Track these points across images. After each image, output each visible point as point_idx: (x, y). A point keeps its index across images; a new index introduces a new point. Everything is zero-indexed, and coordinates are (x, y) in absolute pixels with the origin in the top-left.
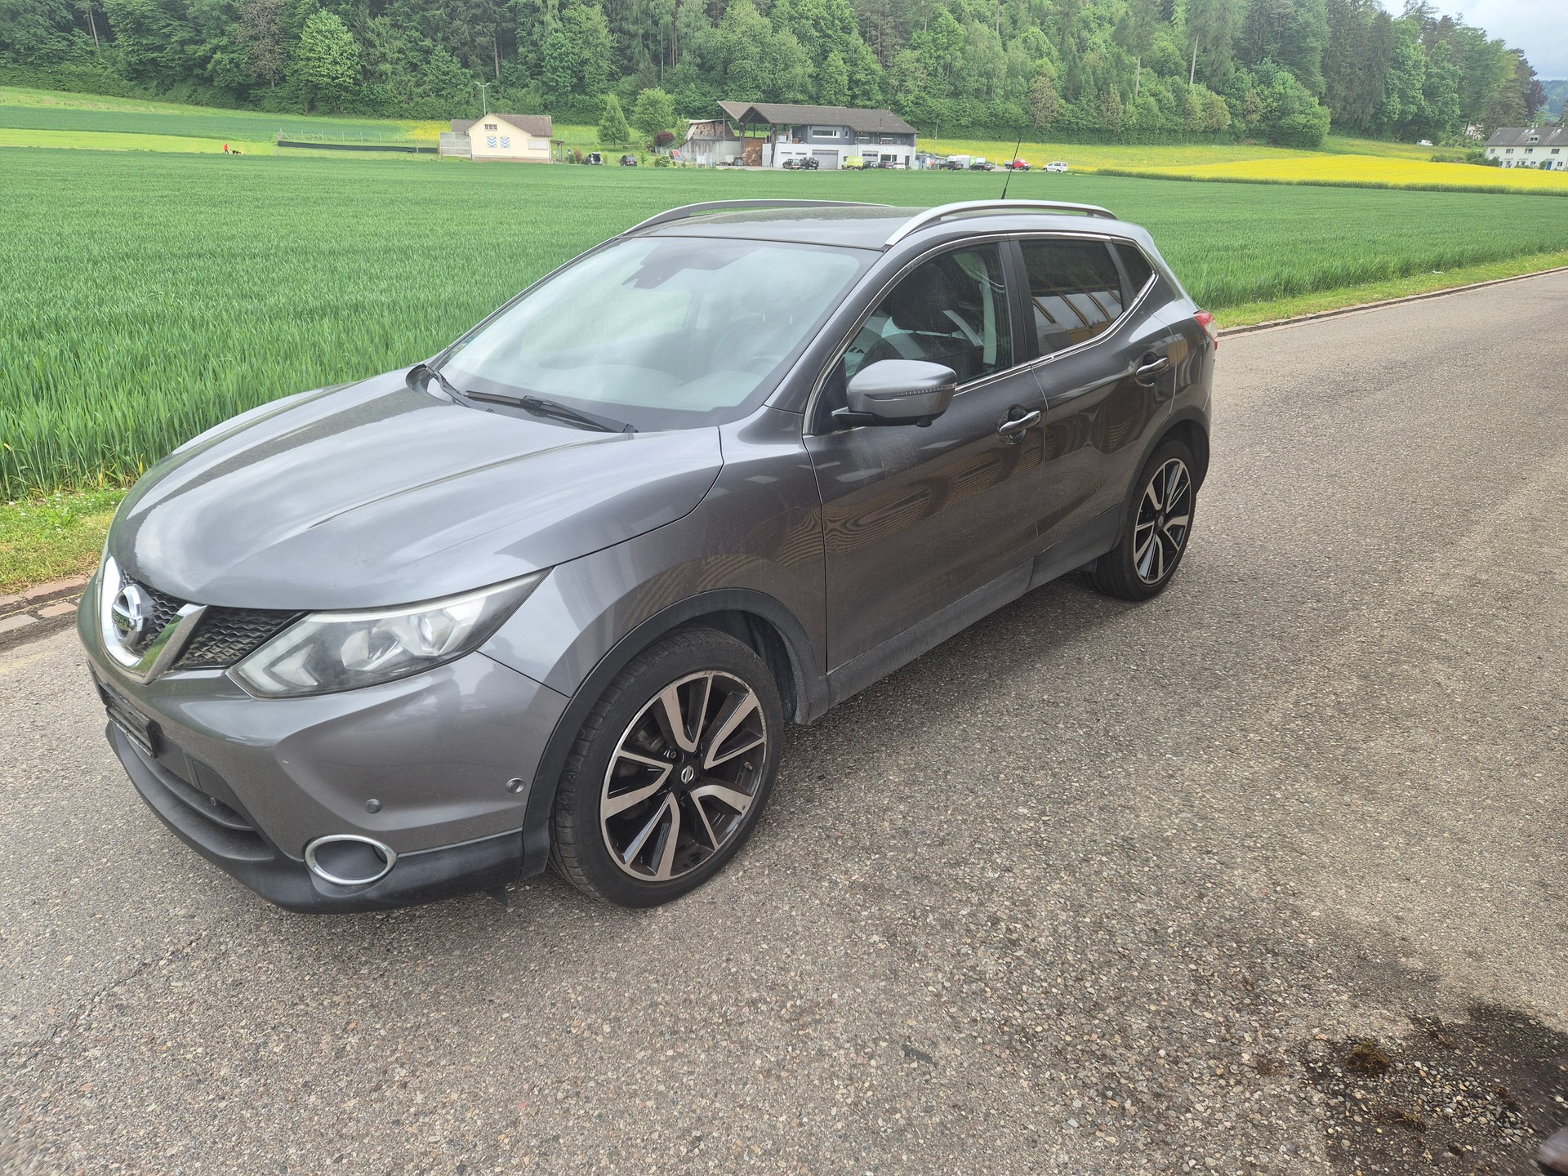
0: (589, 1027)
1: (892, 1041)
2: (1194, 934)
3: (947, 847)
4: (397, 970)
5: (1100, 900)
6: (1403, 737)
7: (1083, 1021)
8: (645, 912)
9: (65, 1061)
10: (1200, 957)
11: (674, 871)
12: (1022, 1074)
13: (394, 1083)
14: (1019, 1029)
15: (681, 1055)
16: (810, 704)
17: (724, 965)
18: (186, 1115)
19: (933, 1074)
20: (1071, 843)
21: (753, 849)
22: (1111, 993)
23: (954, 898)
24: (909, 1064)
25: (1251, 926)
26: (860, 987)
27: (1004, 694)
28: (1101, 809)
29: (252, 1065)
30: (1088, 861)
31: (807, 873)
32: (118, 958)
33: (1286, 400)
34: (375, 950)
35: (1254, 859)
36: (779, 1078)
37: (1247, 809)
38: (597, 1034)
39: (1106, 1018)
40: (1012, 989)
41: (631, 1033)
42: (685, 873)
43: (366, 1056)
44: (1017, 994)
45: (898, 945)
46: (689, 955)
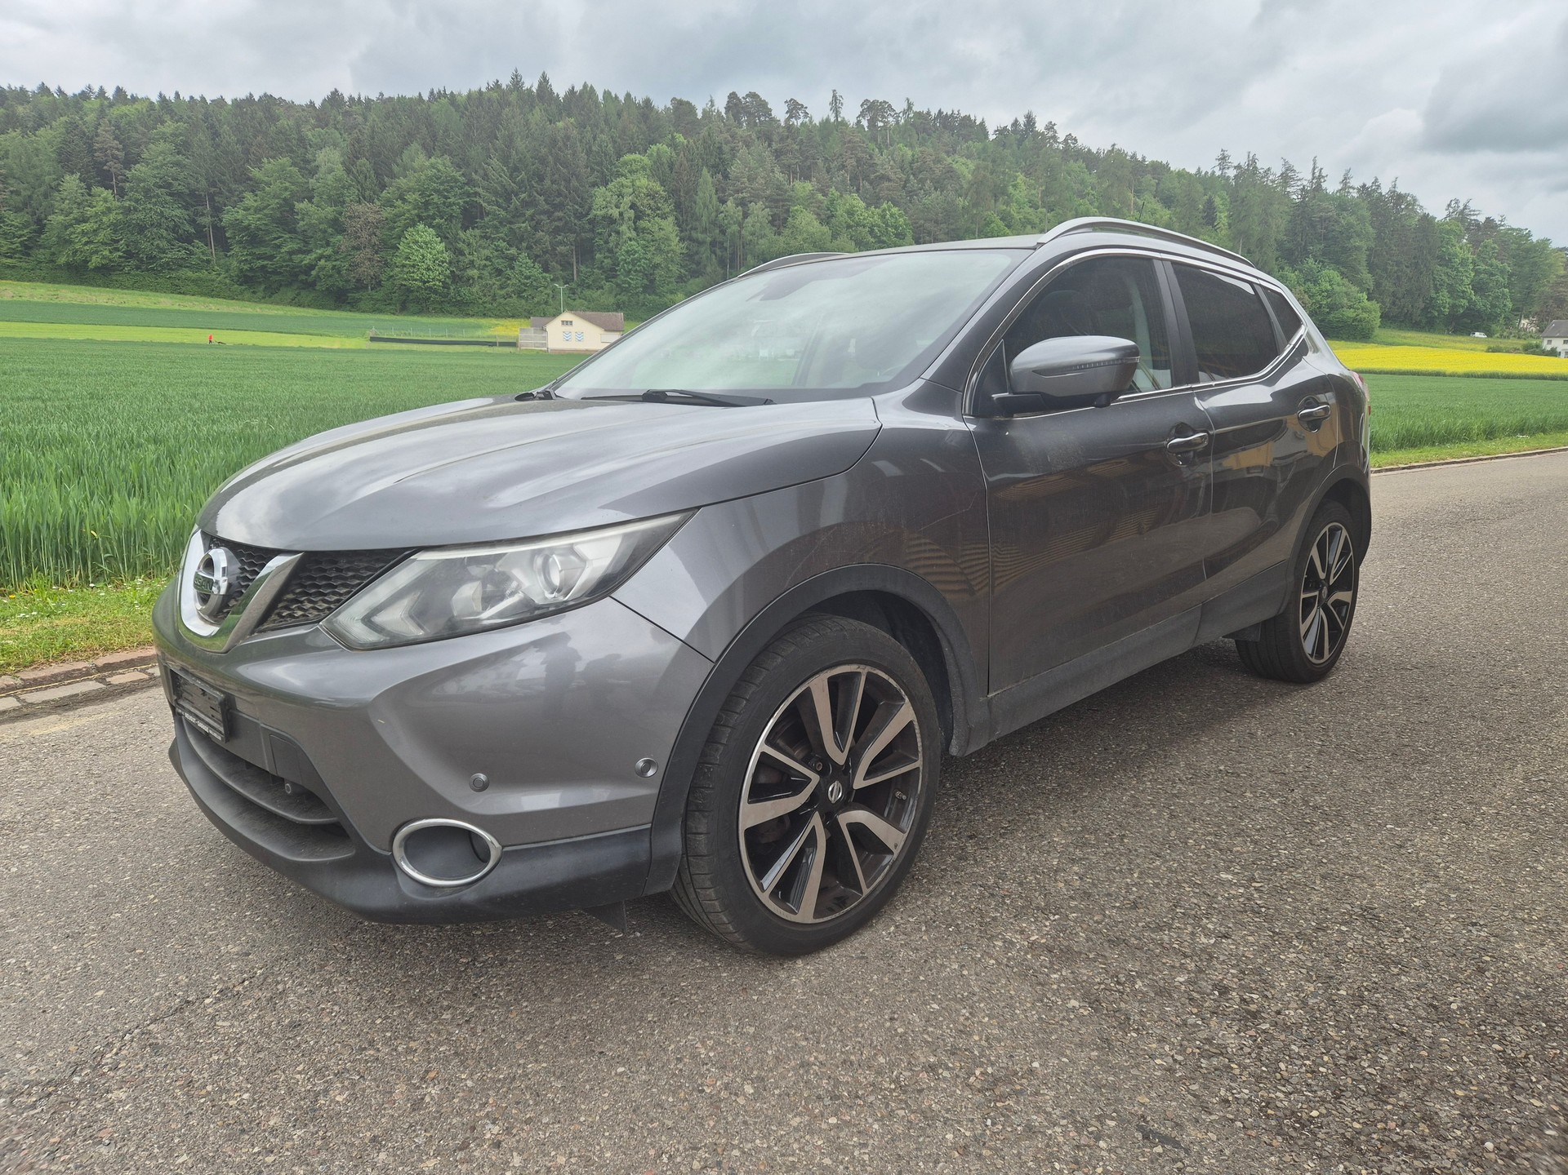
0: (727, 1086)
1: (1121, 1120)
2: (1486, 1011)
4: (486, 1016)
5: (1352, 972)
7: (1371, 1105)
8: (781, 964)
9: (83, 1102)
10: (1503, 1037)
11: (817, 914)
12: (1306, 1167)
13: (484, 1140)
14: (1288, 1112)
15: (847, 1124)
16: (967, 729)
17: (888, 1024)
18: (225, 1170)
19: (1186, 1162)
20: (1296, 910)
21: (903, 905)
22: (1399, 1075)
23: (1164, 964)
24: (1152, 1148)
26: (1066, 1056)
27: (1171, 764)
28: (1324, 877)
29: (309, 1114)
30: (1324, 930)
31: (973, 931)
32: (157, 994)
34: (459, 994)
35: (1535, 932)
36: (980, 1156)
37: (1507, 881)
38: (736, 1094)
39: (1401, 1103)
40: (1266, 1066)
41: (780, 1095)
42: (829, 918)
43: (450, 1109)
44: (1275, 1072)
45: (1105, 1012)
46: (843, 1012)
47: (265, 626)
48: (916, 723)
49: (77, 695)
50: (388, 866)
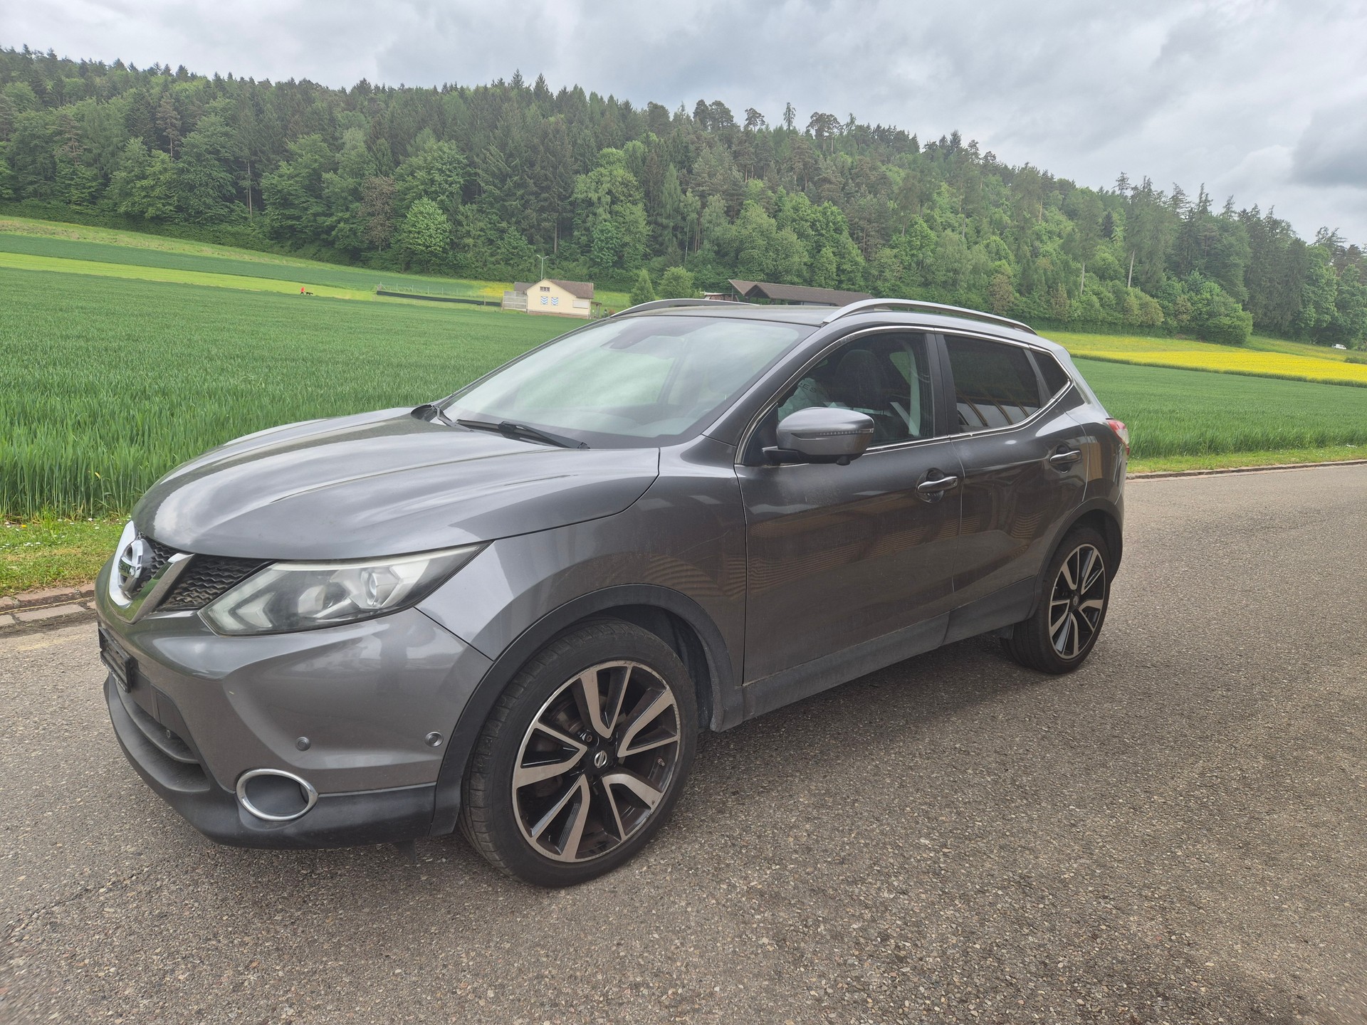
0: (474, 990)
2: (1084, 971)
3: (847, 866)
4: (308, 920)
5: (991, 929)
6: (1307, 812)
8: (547, 893)
10: (1089, 993)
11: (579, 855)
13: (280, 1020)
16: (725, 711)
17: (614, 948)
20: (968, 874)
21: (660, 848)
22: (994, 1018)
23: (847, 912)
25: (1143, 969)
26: (743, 984)
27: (918, 739)
28: (1001, 847)
29: (155, 988)
30: (984, 893)
31: (708, 874)
32: (65, 882)
33: (1206, 529)
34: (292, 900)
35: (1151, 908)
38: (480, 997)
40: (894, 1003)
41: (513, 1000)
42: (590, 858)
43: (261, 993)
44: (899, 1008)
45: (786, 949)
46: (582, 936)
47: (164, 606)
48: (675, 707)
49: (62, 616)
50: (233, 802)
